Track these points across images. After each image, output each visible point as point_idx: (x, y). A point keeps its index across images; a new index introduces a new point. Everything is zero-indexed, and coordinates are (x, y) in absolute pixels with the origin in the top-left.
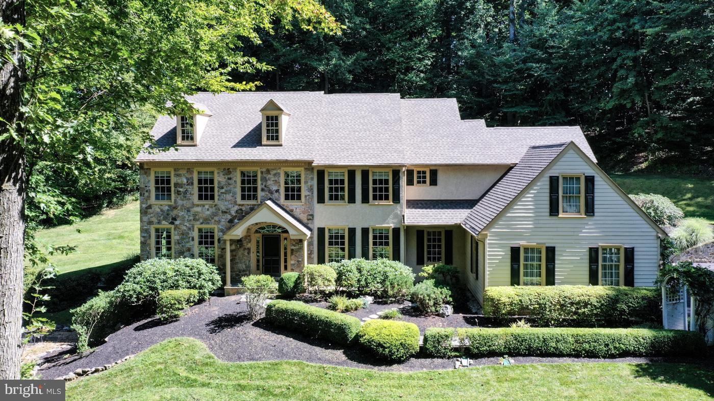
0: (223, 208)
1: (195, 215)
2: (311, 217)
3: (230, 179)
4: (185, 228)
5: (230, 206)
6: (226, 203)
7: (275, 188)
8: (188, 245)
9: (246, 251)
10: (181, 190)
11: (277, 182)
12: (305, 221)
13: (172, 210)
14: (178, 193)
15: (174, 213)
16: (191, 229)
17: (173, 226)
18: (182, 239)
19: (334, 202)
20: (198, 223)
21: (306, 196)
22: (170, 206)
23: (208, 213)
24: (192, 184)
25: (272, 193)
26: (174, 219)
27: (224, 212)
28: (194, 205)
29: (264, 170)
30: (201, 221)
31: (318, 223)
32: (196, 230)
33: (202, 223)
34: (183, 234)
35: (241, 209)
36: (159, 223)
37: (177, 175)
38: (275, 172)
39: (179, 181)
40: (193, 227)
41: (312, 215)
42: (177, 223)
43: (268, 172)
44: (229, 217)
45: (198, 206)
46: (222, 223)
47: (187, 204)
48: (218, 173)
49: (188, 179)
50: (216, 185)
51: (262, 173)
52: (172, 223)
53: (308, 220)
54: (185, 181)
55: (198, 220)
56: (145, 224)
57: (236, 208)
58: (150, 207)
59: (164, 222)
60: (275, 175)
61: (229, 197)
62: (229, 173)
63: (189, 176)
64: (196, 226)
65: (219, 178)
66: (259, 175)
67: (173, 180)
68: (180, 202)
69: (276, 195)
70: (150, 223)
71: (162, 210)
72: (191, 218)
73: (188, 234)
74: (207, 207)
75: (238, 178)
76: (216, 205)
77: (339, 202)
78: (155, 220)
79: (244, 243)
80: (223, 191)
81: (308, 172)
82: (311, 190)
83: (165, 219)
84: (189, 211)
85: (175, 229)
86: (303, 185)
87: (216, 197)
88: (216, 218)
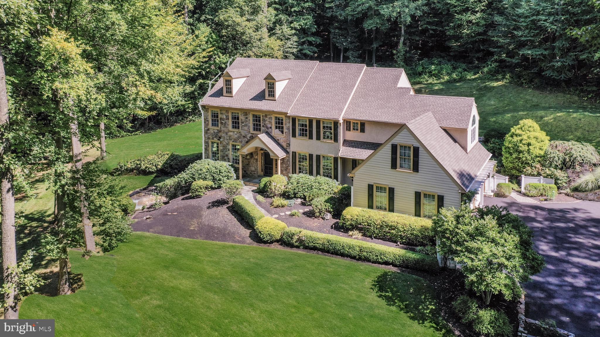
0: (243, 134)
1: (230, 137)
2: (288, 145)
3: (247, 118)
4: (225, 143)
5: (247, 134)
6: (245, 132)
7: (269, 126)
8: (226, 153)
9: (255, 161)
10: (223, 122)
11: (270, 122)
12: (285, 147)
13: (219, 133)
14: (222, 123)
15: (220, 134)
16: (228, 144)
17: (219, 142)
18: (224, 149)
19: (301, 137)
20: (231, 141)
21: (285, 132)
22: (218, 130)
23: (236, 136)
24: (228, 119)
25: (268, 128)
26: (220, 138)
27: (244, 137)
28: (229, 131)
29: (264, 115)
30: (233, 140)
31: (292, 149)
32: (231, 145)
33: (233, 142)
34: (224, 146)
35: (252, 136)
36: (213, 139)
37: (221, 113)
38: (269, 116)
39: (222, 117)
40: (229, 143)
41: (289, 144)
42: (221, 140)
43: (266, 116)
44: (247, 140)
45: (231, 131)
46: (243, 143)
47: (226, 130)
48: (241, 114)
49: (226, 116)
50: (240, 121)
51: (263, 116)
52: (219, 140)
53: (287, 146)
54: (225, 117)
55: (231, 140)
56: (206, 139)
57: (250, 135)
58: (208, 130)
59: (215, 139)
60: (269, 118)
61: (246, 128)
62: (246, 115)
63: (227, 115)
64: (230, 143)
65: (242, 117)
66: (261, 117)
67: (220, 116)
68: (223, 129)
69: (270, 130)
70: (209, 138)
71: (214, 132)
72: (228, 138)
73: (227, 147)
74: (235, 133)
75: (251, 118)
76: (240, 132)
77: (304, 138)
78: (211, 137)
79: (254, 155)
80: (243, 124)
81: (287, 118)
82: (288, 129)
83: (216, 137)
84: (227, 134)
85: (220, 143)
86: (284, 125)
87: (240, 128)
88: (240, 140)
